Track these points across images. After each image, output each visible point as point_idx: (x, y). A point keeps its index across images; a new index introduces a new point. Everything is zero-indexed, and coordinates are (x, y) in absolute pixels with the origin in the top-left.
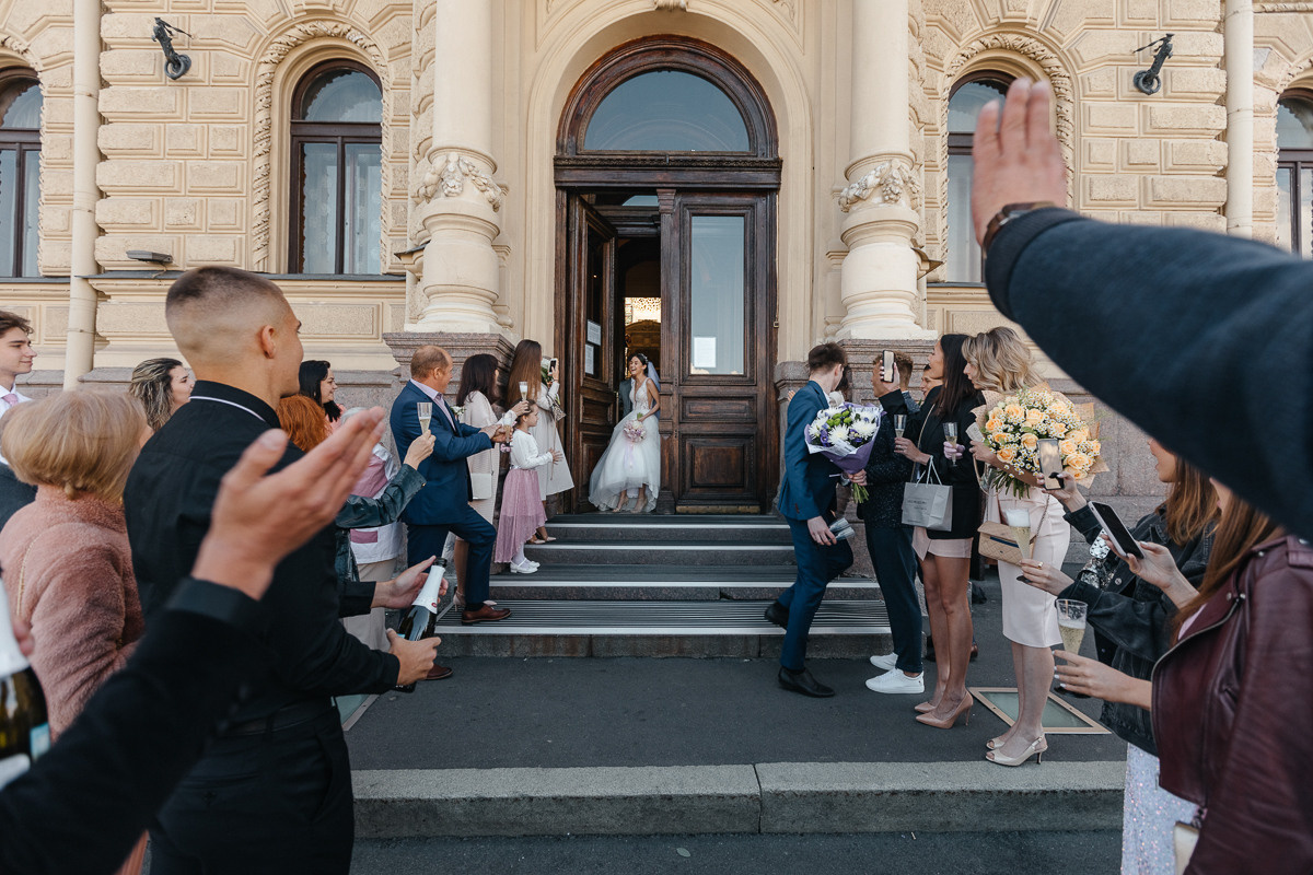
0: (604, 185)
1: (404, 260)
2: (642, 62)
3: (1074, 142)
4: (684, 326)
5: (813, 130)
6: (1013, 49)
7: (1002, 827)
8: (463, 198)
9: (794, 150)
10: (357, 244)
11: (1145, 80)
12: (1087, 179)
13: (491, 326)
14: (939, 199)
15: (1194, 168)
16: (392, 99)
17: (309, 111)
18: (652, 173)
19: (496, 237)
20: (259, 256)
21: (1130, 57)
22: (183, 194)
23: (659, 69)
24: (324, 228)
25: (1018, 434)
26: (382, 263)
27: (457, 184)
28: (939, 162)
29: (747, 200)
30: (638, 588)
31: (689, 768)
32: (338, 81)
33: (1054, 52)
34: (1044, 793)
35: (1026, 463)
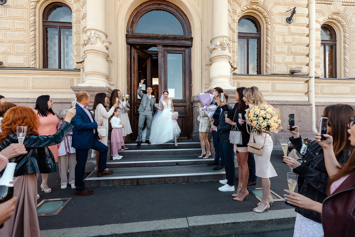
0: (141, 43)
1: (79, 64)
2: (152, 7)
3: (271, 36)
4: (165, 85)
5: (201, 29)
6: (255, 10)
7: (258, 231)
8: (97, 45)
9: (196, 35)
10: (66, 60)
11: (289, 20)
12: (274, 47)
13: (106, 85)
14: (236, 51)
15: (301, 44)
16: (75, 15)
17: (49, 18)
18: (155, 40)
19: (107, 58)
20: (33, 62)
21: (285, 13)
22: (6, 42)
23: (157, 10)
24: (55, 55)
25: (257, 118)
26: (73, 66)
27: (94, 40)
28: (236, 40)
29: (183, 49)
30: (152, 163)
31: (167, 220)
32: (58, 9)
33: (266, 11)
34: (269, 220)
35: (259, 126)
